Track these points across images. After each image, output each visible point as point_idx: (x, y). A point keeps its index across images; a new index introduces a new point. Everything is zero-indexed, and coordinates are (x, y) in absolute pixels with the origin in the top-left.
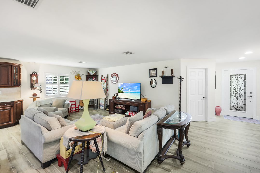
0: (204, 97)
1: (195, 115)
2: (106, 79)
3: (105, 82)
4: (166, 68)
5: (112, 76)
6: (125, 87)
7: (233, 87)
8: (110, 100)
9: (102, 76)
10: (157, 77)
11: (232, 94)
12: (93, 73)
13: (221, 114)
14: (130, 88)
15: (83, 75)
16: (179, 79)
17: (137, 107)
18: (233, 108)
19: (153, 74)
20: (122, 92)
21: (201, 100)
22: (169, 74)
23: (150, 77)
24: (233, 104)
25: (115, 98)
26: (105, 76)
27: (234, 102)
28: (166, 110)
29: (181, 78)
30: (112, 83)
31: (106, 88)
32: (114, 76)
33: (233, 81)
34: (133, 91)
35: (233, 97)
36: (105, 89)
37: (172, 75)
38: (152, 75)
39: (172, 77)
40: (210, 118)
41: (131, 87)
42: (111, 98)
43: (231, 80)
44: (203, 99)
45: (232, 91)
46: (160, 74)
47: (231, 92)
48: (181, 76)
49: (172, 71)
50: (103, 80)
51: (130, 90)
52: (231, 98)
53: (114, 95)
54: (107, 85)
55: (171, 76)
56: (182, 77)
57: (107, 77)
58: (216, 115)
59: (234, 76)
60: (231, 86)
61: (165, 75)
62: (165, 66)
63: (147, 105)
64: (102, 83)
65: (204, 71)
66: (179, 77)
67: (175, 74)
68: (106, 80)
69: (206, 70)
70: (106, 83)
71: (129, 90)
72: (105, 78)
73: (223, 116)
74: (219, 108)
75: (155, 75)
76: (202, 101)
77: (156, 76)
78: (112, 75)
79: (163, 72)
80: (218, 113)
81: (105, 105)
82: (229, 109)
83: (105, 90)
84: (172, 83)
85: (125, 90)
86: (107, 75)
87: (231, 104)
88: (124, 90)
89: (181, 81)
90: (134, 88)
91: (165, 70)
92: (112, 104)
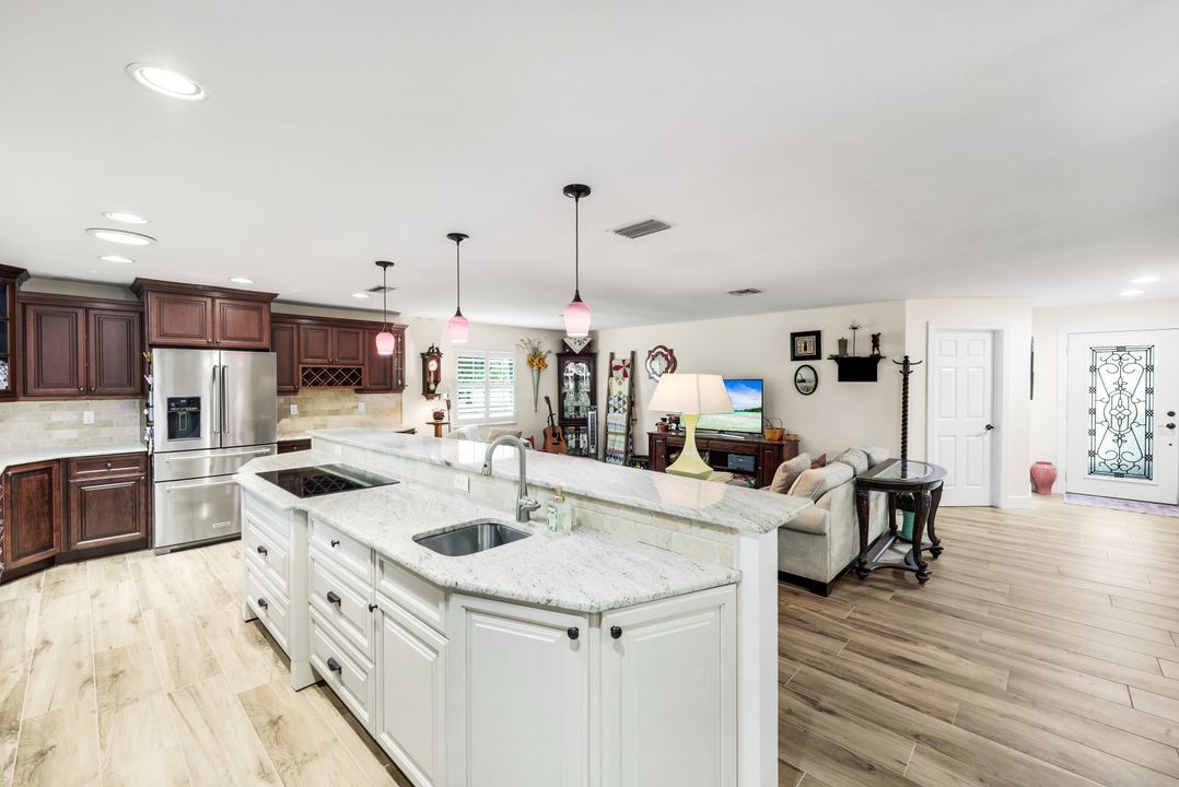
0: (989, 427)
1: (955, 485)
2: (628, 366)
3: (625, 375)
4: (855, 328)
5: (652, 355)
7: (1101, 393)
8: (651, 435)
9: (612, 356)
10: (820, 358)
11: (1099, 416)
12: (583, 346)
13: (1055, 488)
15: (549, 352)
16: (901, 367)
17: (752, 458)
18: (1103, 468)
19: (805, 349)
21: (977, 436)
22: (863, 350)
23: (795, 358)
24: (1102, 453)
25: (666, 429)
26: (623, 355)
27: (1107, 448)
28: (868, 456)
29: (906, 362)
30: (650, 378)
31: (630, 397)
32: (660, 356)
33: (1102, 370)
35: (1100, 430)
36: (625, 399)
37: (876, 352)
38: (800, 351)
39: (875, 359)
40: (1011, 497)
42: (655, 430)
43: (1093, 369)
44: (985, 433)
45: (1100, 407)
46: (830, 347)
47: (1093, 411)
48: (906, 358)
49: (875, 340)
50: (617, 368)
52: (1092, 433)
53: (664, 420)
54: (632, 385)
55: (871, 356)
56: (911, 360)
57: (633, 359)
58: (1036, 491)
59: (1105, 356)
60: (1093, 390)
61: (850, 352)
62: (850, 324)
63: (786, 450)
64: (614, 379)
65: (988, 337)
66: (902, 360)
67: (884, 349)
68: (628, 370)
69: (996, 335)
70: (627, 379)
72: (624, 361)
73: (1062, 495)
74: (1046, 467)
75: (811, 350)
76: (980, 438)
77: (818, 356)
78: (650, 352)
79: (843, 343)
80: (1042, 482)
81: (626, 453)
82: (1087, 471)
83: (624, 403)
84: (874, 379)
86: (633, 354)
87: (1092, 454)
89: (906, 373)
91: (848, 335)
92: (660, 450)
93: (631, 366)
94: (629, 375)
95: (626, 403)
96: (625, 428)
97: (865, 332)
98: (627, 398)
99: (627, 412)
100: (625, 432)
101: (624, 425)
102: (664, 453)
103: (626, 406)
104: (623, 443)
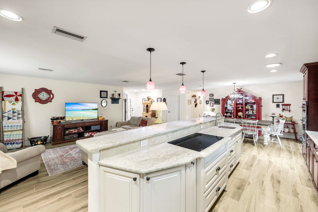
3: (17, 100)
10: (107, 98)
19: (104, 95)
22: (116, 96)
23: (101, 97)
29: (125, 100)
32: (44, 92)
37: (119, 97)
46: (110, 96)
49: (119, 95)
50: (10, 97)
54: (23, 105)
57: (23, 92)
62: (115, 90)
64: (6, 102)
68: (20, 97)
70: (21, 102)
75: (105, 96)
78: (36, 90)
79: (113, 95)
84: (118, 103)
86: (22, 89)
89: (125, 102)
91: (114, 93)
92: (60, 131)
93: (22, 95)
94: (21, 100)
95: (21, 114)
96: (21, 127)
97: (118, 93)
98: (21, 111)
99: (21, 119)
100: (22, 129)
101: (20, 125)
102: (62, 132)
103: (20, 116)
104: (19, 134)
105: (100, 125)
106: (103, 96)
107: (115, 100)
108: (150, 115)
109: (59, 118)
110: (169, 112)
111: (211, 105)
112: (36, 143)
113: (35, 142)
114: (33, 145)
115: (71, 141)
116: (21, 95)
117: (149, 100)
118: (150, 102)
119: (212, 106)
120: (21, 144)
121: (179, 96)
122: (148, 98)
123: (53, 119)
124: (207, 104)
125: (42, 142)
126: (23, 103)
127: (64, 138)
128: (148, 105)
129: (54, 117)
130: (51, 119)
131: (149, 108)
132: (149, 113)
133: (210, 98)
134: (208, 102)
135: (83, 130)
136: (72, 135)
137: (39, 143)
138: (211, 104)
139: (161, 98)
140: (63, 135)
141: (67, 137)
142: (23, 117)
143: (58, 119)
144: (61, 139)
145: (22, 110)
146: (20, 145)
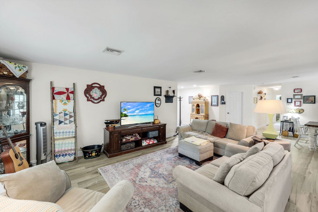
6: (130, 107)
10: (161, 95)
14: (138, 108)
20: (126, 116)
22: (171, 94)
23: (155, 95)
34: (144, 113)
41: (140, 106)
46: (164, 93)
48: (180, 97)
49: (174, 91)
51: (139, 112)
61: (168, 94)
71: (136, 111)
75: (159, 93)
79: (167, 91)
84: (172, 102)
85: (130, 113)
86: (74, 84)
88: (128, 113)
89: (180, 100)
90: (146, 107)
91: (169, 89)
92: (117, 139)
93: (74, 93)
94: (73, 99)
95: (73, 117)
96: (74, 133)
97: (172, 89)
98: (73, 113)
99: (73, 122)
100: (74, 136)
101: (72, 131)
102: (119, 140)
103: (72, 119)
104: (72, 143)
105: (158, 131)
106: (157, 93)
107: (169, 99)
108: (203, 117)
109: (113, 121)
110: (228, 113)
111: (297, 104)
112: (91, 155)
113: (89, 154)
114: (87, 156)
115: (128, 152)
116: (72, 92)
117: (200, 98)
118: (203, 101)
119: (298, 106)
120: (74, 155)
121: (242, 93)
122: (199, 96)
123: (108, 123)
124: (288, 102)
125: (96, 154)
126: (75, 102)
127: (121, 148)
128: (200, 104)
129: (108, 121)
130: (106, 123)
131: (200, 108)
132: (201, 114)
133: (294, 95)
134: (292, 100)
135: (140, 137)
136: (129, 144)
137: (94, 154)
138: (296, 102)
139: (218, 96)
140: (119, 144)
141: (123, 147)
142: (75, 120)
143: (113, 124)
144: (118, 149)
145: (75, 111)
146: (72, 158)
